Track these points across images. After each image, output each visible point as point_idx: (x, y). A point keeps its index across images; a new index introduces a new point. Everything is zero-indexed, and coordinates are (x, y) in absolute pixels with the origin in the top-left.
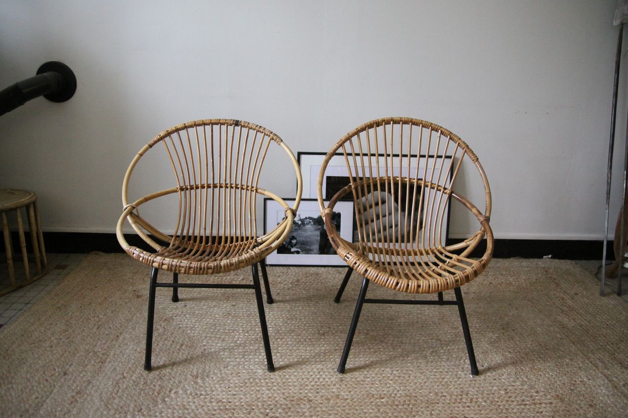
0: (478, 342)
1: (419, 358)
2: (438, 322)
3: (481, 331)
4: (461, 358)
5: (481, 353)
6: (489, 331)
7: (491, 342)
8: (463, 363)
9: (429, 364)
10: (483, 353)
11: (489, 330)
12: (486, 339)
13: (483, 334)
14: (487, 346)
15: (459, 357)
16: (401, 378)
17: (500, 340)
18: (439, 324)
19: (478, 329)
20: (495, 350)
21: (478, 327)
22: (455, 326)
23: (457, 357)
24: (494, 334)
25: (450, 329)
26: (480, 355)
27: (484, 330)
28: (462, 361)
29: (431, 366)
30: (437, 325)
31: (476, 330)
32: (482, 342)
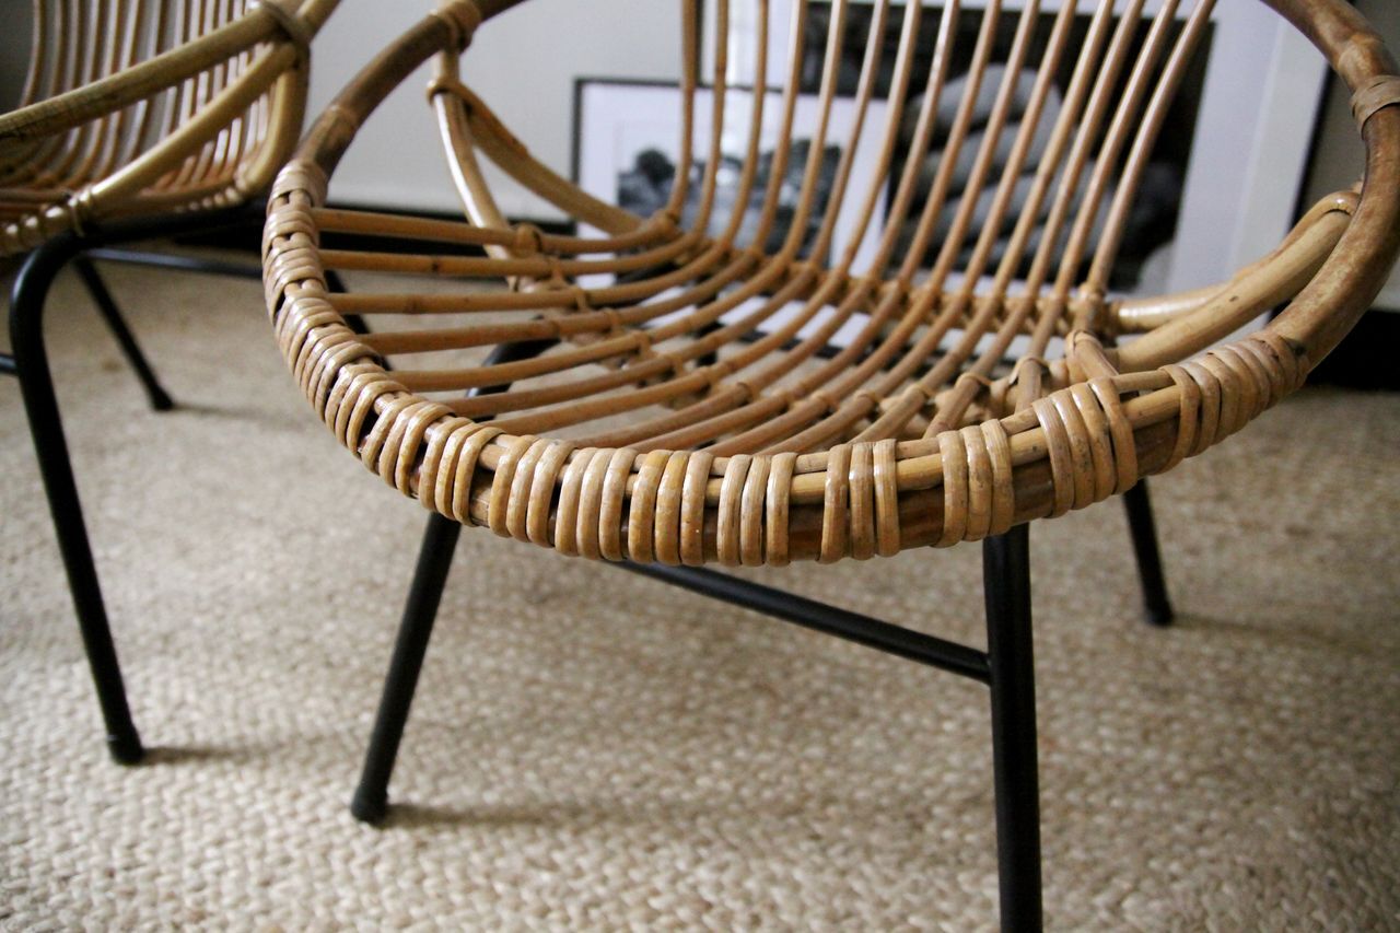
0: (1248, 802)
1: (881, 818)
2: (1088, 644)
3: (1294, 739)
4: (1107, 879)
5: (1242, 874)
6: (1340, 751)
7: (1327, 821)
8: (1104, 915)
9: (913, 872)
10: (1252, 872)
11: (1340, 739)
12: (1306, 792)
13: (1297, 759)
14: (1293, 834)
15: (1100, 871)
16: (707, 919)
17: (1387, 819)
18: (1093, 654)
19: (1283, 724)
20: (1332, 873)
21: (1284, 714)
22: (1165, 683)
23: (1088, 866)
24: (1360, 770)
25: (1134, 690)
26: (1227, 889)
27: (1316, 735)
28: (1100, 900)
29: (915, 888)
30: (1080, 656)
31: (1267, 727)
32: (1273, 803)
